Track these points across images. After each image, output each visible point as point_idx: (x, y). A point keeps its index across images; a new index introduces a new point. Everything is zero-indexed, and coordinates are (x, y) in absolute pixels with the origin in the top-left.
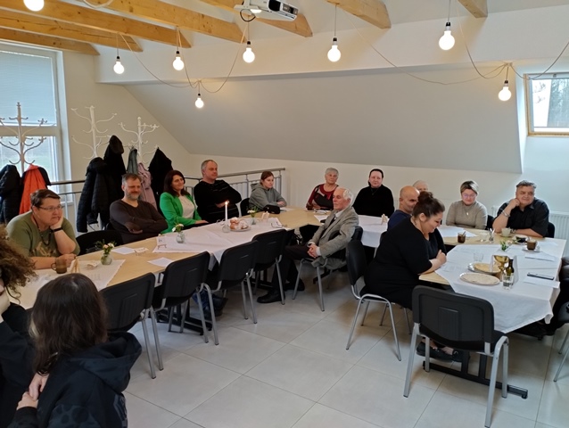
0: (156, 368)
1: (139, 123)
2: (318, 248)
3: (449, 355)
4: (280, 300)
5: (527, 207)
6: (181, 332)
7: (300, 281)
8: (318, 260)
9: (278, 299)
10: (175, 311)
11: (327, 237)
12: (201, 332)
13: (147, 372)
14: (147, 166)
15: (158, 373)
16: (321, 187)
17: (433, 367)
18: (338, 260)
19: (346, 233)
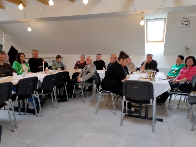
0: (14, 128)
1: (3, 35)
2: (81, 79)
3: (133, 111)
4: (67, 101)
5: (151, 63)
6: (25, 114)
7: (74, 94)
8: (82, 83)
9: (66, 100)
10: (22, 107)
11: (85, 74)
12: (34, 113)
13: (10, 130)
14: (7, 52)
15: (15, 130)
16: (79, 62)
17: (129, 116)
18: (89, 83)
19: (92, 72)
